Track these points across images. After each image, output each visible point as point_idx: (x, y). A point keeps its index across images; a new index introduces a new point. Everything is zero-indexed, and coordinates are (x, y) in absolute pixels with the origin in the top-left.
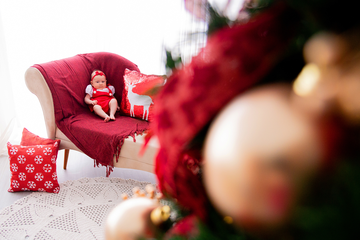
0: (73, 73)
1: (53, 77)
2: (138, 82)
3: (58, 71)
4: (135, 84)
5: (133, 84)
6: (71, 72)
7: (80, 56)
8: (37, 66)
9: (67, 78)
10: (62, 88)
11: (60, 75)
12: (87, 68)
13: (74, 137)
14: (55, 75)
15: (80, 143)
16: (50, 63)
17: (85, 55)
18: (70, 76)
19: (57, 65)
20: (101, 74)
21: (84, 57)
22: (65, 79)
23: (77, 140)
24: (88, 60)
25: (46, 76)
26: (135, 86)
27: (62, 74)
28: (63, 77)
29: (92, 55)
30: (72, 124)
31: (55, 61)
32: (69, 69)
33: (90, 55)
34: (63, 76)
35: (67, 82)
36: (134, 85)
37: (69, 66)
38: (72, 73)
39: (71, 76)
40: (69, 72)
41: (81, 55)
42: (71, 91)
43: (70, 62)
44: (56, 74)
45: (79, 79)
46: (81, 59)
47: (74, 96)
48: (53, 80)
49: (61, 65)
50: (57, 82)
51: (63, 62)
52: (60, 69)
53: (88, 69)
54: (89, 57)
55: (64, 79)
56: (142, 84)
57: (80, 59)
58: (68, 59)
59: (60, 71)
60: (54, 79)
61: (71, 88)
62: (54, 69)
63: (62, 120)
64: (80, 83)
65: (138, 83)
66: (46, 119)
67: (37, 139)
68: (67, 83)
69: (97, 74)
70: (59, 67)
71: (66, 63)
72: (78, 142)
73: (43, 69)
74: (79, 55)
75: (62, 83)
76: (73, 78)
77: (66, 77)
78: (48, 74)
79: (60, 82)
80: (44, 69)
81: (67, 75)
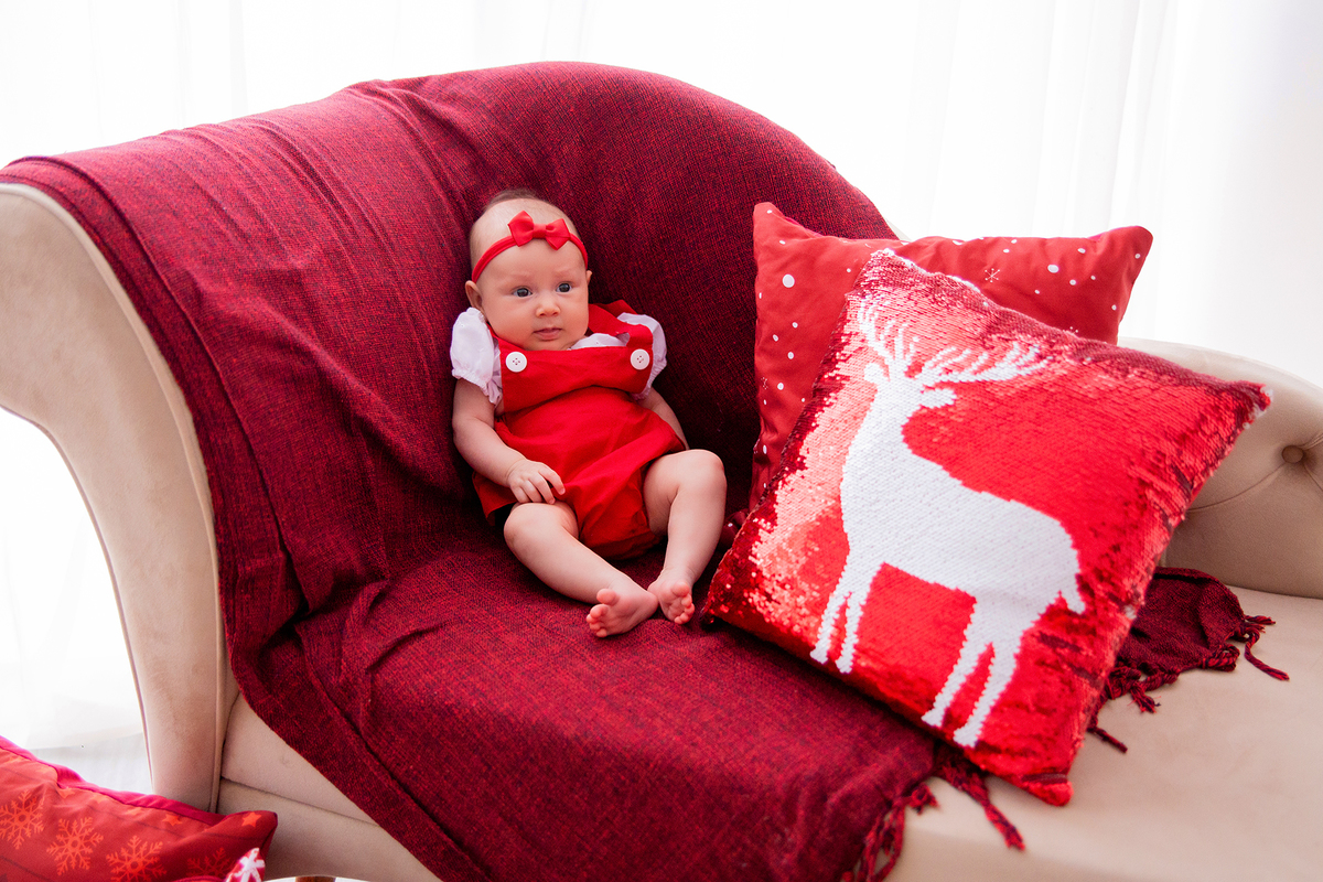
0: (353, 231)
1: (194, 267)
2: (981, 369)
3: (237, 218)
4: (950, 384)
5: (931, 374)
6: (336, 225)
7: (381, 95)
8: (44, 169)
9: (311, 271)
10: (276, 358)
11: (251, 248)
12: (444, 184)
13: (406, 789)
14: (211, 246)
15: (459, 843)
16: (161, 146)
17: (416, 84)
18: (330, 254)
19: (224, 166)
20: (555, 235)
21: (410, 101)
22: (294, 279)
23: (434, 818)
24: (445, 126)
25: (135, 264)
26: (947, 397)
27: (271, 241)
28: (276, 265)
29: (466, 91)
30: (385, 676)
31: (192, 134)
32: (314, 194)
33: (452, 88)
34: (278, 251)
35: (311, 306)
36: (942, 385)
37: (311, 172)
38: (346, 228)
39: (340, 255)
40: (323, 218)
41: (383, 85)
42: (353, 382)
43: (314, 140)
44: (219, 243)
45: (394, 274)
46: (392, 120)
47: (373, 416)
48: (199, 296)
49: (249, 163)
50: (236, 309)
51: (265, 137)
52: (248, 194)
53: (450, 193)
54: (452, 99)
55: (283, 285)
56: (1023, 395)
57: (384, 114)
58: (297, 116)
59: (251, 210)
60: (204, 284)
61: (345, 357)
62: (200, 197)
63: (287, 634)
64: (409, 304)
65: (986, 376)
66: (142, 633)
67: (52, 818)
68: (309, 312)
69: (523, 232)
70: (240, 184)
71: (289, 148)
72: (448, 832)
73: (100, 201)
74: (368, 89)
75: (280, 318)
76: (355, 271)
77: (299, 263)
78: (153, 238)
79: (258, 309)
80: (113, 195)
81: (307, 244)
